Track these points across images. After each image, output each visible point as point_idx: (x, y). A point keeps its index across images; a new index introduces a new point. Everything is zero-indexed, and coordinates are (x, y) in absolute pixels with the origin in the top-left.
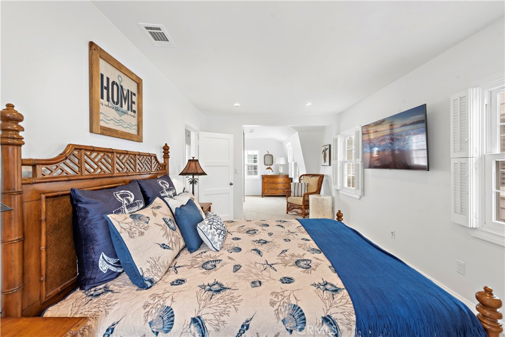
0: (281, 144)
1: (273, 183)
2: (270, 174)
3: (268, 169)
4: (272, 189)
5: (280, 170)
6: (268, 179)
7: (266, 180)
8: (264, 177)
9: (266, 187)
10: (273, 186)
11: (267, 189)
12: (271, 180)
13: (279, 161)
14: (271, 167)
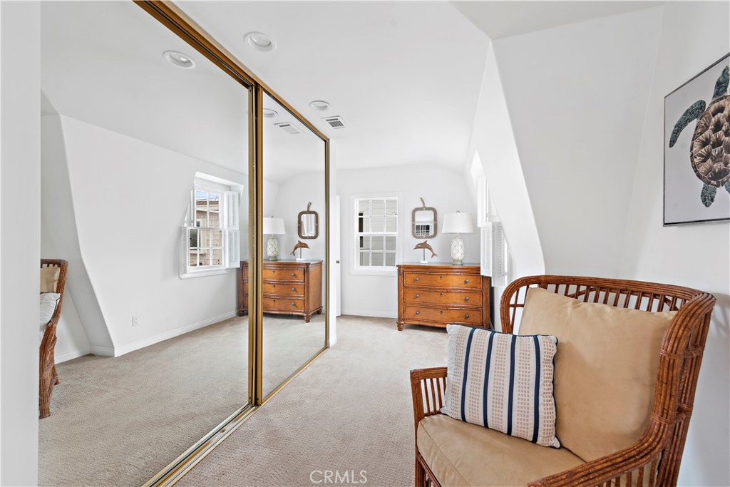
0: (460, 173)
1: (431, 289)
2: (424, 263)
3: (419, 246)
4: (427, 306)
5: (454, 251)
6: (414, 276)
7: (409, 279)
8: (403, 271)
9: (409, 299)
10: (433, 298)
11: (412, 305)
12: (426, 280)
13: (455, 224)
14: (430, 242)
